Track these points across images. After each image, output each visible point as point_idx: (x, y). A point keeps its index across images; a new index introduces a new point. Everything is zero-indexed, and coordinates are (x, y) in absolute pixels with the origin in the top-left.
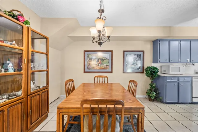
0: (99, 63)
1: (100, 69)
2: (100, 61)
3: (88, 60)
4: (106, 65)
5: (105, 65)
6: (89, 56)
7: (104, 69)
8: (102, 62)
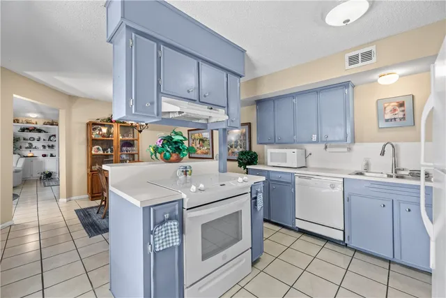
0: (201, 146)
2: (201, 142)
3: (191, 141)
4: (207, 149)
6: (192, 136)
8: (203, 144)
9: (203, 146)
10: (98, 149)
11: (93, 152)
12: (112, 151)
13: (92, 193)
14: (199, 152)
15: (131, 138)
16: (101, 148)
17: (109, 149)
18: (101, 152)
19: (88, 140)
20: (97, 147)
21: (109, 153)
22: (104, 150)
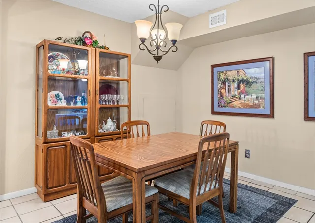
0: (242, 93)
1: (244, 107)
2: (242, 86)
3: (219, 85)
4: (257, 98)
5: (254, 96)
6: (220, 76)
7: (251, 107)
8: (247, 89)
9: (247, 93)
10: (57, 96)
11: (50, 104)
12: (84, 101)
13: (47, 187)
14: (237, 103)
15: (116, 78)
16: (62, 96)
17: (79, 99)
18: (63, 103)
19: (38, 78)
20: (56, 92)
21: (79, 105)
22: (68, 100)
